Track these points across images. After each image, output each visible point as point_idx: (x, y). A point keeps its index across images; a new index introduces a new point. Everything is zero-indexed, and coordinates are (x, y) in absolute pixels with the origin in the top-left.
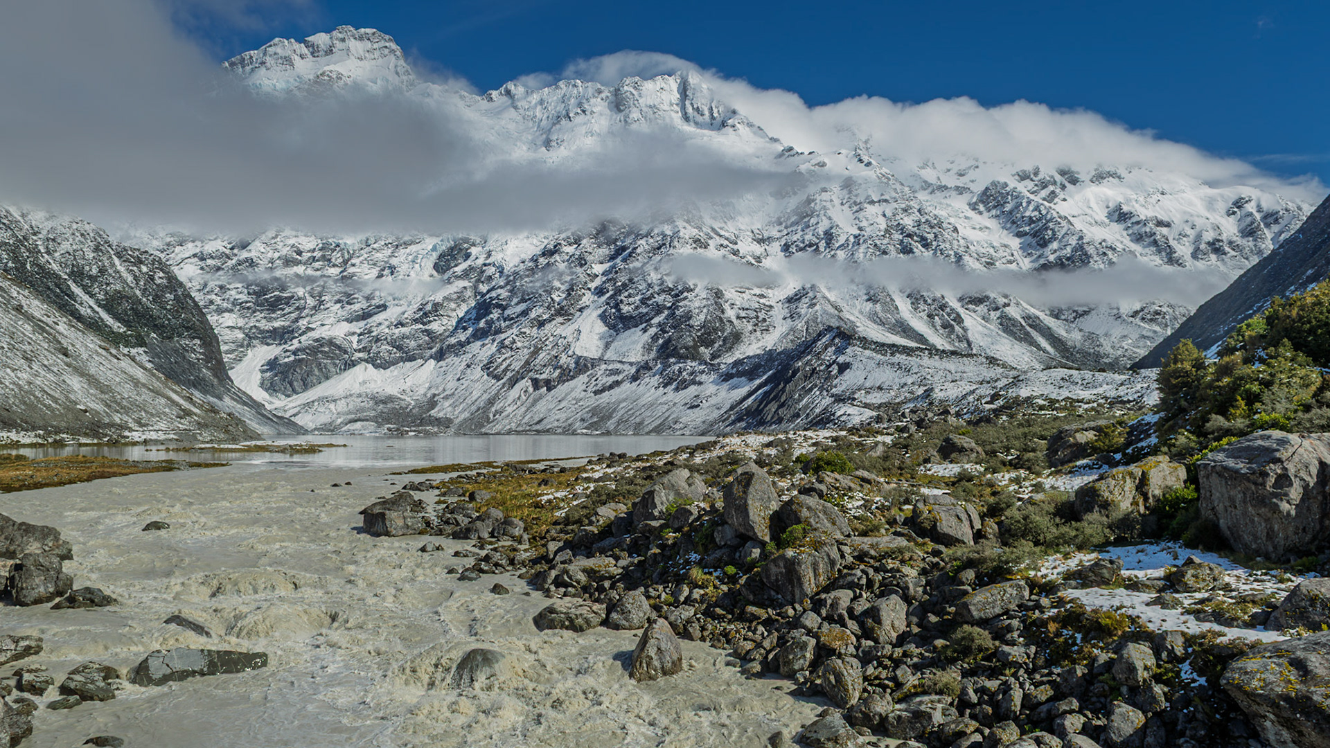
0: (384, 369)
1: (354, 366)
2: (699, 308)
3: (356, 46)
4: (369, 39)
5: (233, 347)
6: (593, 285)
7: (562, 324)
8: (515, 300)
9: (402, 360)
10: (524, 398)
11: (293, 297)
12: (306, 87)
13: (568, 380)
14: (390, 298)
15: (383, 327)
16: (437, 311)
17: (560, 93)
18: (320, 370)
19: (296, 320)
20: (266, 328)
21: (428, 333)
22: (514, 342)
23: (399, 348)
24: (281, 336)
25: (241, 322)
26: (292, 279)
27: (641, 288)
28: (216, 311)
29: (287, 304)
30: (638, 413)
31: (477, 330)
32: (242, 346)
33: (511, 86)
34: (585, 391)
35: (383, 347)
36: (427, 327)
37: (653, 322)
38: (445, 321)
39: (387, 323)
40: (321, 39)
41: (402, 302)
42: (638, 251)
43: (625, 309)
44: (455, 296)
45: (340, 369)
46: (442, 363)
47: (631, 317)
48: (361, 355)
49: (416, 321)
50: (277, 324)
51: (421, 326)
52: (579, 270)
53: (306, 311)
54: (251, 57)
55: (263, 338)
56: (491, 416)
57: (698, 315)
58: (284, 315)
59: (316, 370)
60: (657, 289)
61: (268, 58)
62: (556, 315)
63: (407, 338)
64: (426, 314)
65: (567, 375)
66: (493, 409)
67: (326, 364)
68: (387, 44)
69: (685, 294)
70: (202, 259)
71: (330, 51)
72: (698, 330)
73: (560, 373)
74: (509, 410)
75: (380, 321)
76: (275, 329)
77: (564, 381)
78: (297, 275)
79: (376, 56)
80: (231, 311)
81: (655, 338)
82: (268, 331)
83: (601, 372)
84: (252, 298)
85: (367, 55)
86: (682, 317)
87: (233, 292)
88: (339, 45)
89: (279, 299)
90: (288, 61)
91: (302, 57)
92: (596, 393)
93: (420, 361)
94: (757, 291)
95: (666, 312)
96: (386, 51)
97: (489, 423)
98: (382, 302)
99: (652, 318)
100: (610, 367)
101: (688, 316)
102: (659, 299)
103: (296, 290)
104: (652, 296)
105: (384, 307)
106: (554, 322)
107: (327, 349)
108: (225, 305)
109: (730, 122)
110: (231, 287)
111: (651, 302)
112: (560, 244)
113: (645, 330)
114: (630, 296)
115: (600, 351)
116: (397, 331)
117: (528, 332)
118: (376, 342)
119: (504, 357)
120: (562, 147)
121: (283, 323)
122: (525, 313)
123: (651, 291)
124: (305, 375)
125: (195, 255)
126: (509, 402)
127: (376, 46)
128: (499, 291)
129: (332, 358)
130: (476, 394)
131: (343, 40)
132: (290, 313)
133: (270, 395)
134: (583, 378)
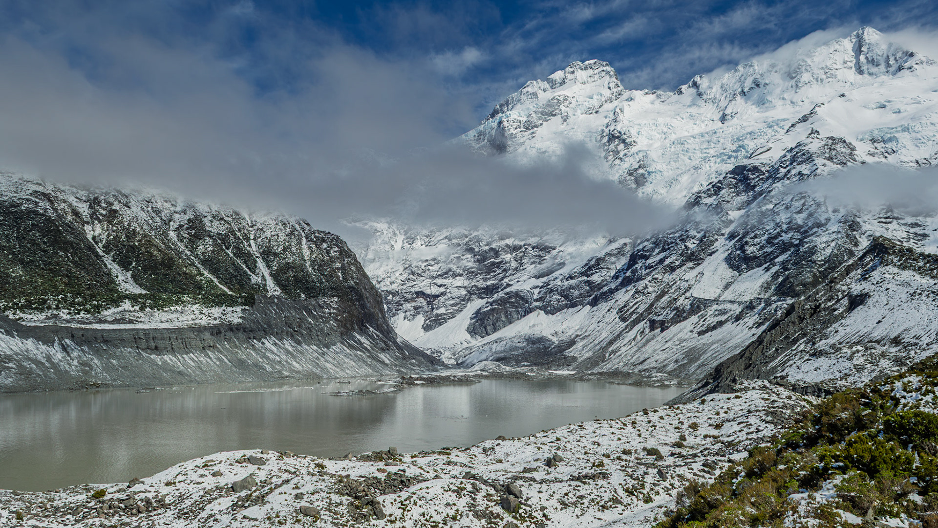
0: (552, 314)
1: (531, 312)
2: (827, 242)
3: (581, 75)
4: (591, 68)
5: (458, 301)
6: (727, 231)
7: (691, 268)
8: (657, 251)
9: (567, 306)
10: (639, 338)
11: (502, 261)
12: (541, 110)
13: (680, 321)
14: (569, 257)
15: (558, 280)
16: (598, 265)
17: (738, 74)
18: (506, 316)
19: (502, 279)
20: (482, 286)
21: (589, 283)
22: (646, 287)
23: (566, 297)
24: (490, 291)
25: (466, 283)
26: (503, 249)
27: (768, 228)
28: (452, 276)
29: (498, 267)
30: (721, 356)
31: (624, 279)
32: (464, 300)
33: (697, 79)
34: (691, 331)
35: (554, 297)
36: (589, 279)
37: (776, 260)
38: (604, 272)
39: (561, 277)
40: (558, 75)
41: (577, 260)
42: (773, 193)
43: (750, 250)
44: (616, 252)
45: (521, 316)
46: (595, 308)
47: (756, 257)
48: (537, 304)
49: (582, 274)
50: (489, 283)
51: (585, 278)
52: (716, 218)
53: (510, 272)
54: (513, 98)
55: (479, 293)
56: (607, 355)
57: (824, 249)
58: (495, 276)
59: (503, 316)
60: (785, 227)
61: (523, 96)
62: (686, 261)
63: (573, 288)
64: (590, 268)
65: (680, 316)
66: (610, 349)
67: (511, 312)
68: (604, 69)
69: (815, 230)
70: (450, 240)
71: (563, 82)
72: (821, 266)
73: (676, 314)
74: (623, 349)
75: (557, 276)
76: (487, 286)
77: (677, 322)
78: (507, 246)
79: (596, 79)
80: (461, 275)
81: (775, 276)
82: (483, 289)
83: (711, 313)
84: (476, 265)
85: (589, 79)
86: (805, 252)
87: (464, 262)
88: (570, 76)
89: (493, 264)
90: (535, 95)
91: (544, 91)
92: (700, 333)
93: (580, 307)
94: (910, 220)
95: (792, 249)
96: (603, 73)
97: (603, 361)
98: (562, 261)
99: (777, 257)
100: (720, 308)
101: (813, 251)
102: (785, 237)
103: (505, 257)
104: (779, 235)
105: (562, 265)
106: (684, 268)
107: (513, 300)
108: (458, 271)
109: (907, 65)
110: (464, 257)
111: (776, 241)
112: (700, 197)
113: (767, 269)
114: (755, 237)
115: (719, 291)
116: (566, 283)
117: (660, 277)
118: (550, 293)
119: (636, 301)
120: (735, 119)
121: (493, 282)
122: (661, 261)
123: (778, 230)
124: (495, 321)
125: (446, 237)
126: (625, 343)
127: (596, 71)
128: (646, 243)
129: (517, 307)
130: (604, 335)
131: (573, 72)
132: (499, 274)
133: (472, 336)
134: (694, 319)
